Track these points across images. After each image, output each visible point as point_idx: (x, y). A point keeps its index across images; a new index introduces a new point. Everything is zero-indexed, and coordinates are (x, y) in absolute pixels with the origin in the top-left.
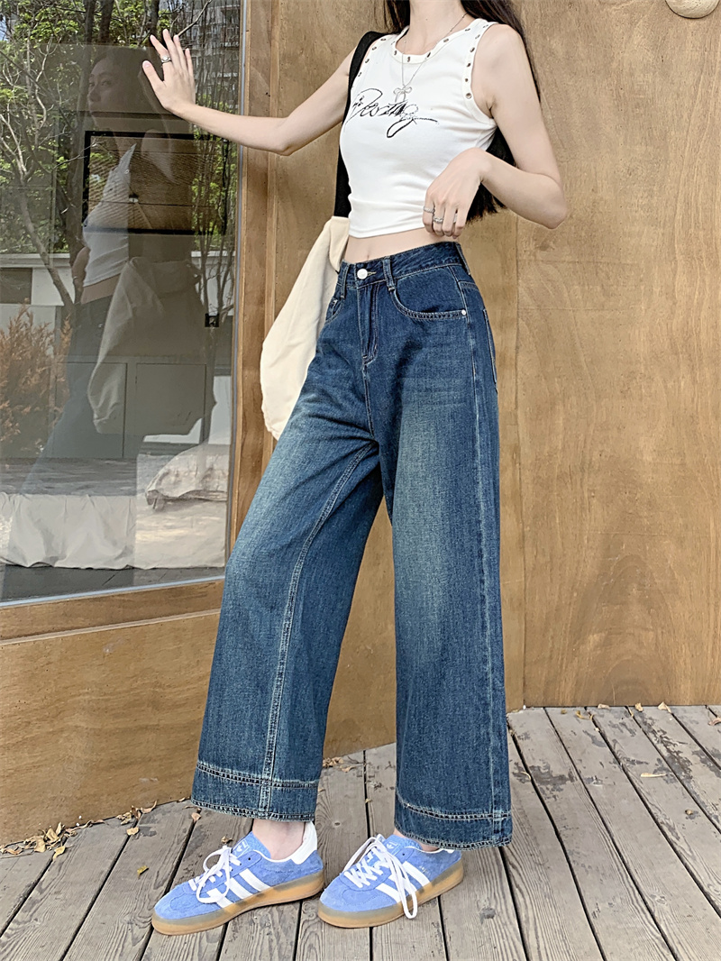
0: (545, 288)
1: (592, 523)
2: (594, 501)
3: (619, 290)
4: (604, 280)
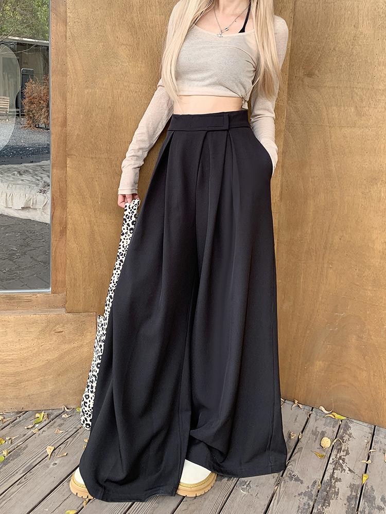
1: (327, 286)
3: (370, 111)
4: (358, 102)
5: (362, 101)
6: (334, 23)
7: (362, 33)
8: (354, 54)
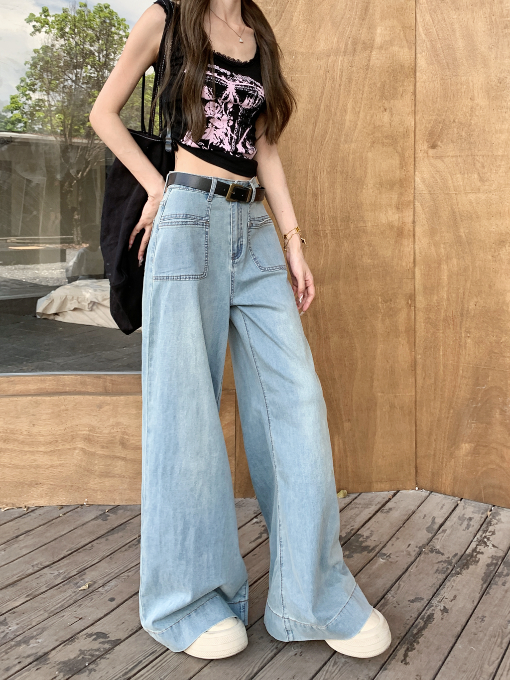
0: (434, 177)
1: (467, 357)
2: (469, 341)
3: (492, 176)
4: (480, 169)
5: (484, 167)
6: (452, 97)
7: (478, 105)
8: (473, 124)
